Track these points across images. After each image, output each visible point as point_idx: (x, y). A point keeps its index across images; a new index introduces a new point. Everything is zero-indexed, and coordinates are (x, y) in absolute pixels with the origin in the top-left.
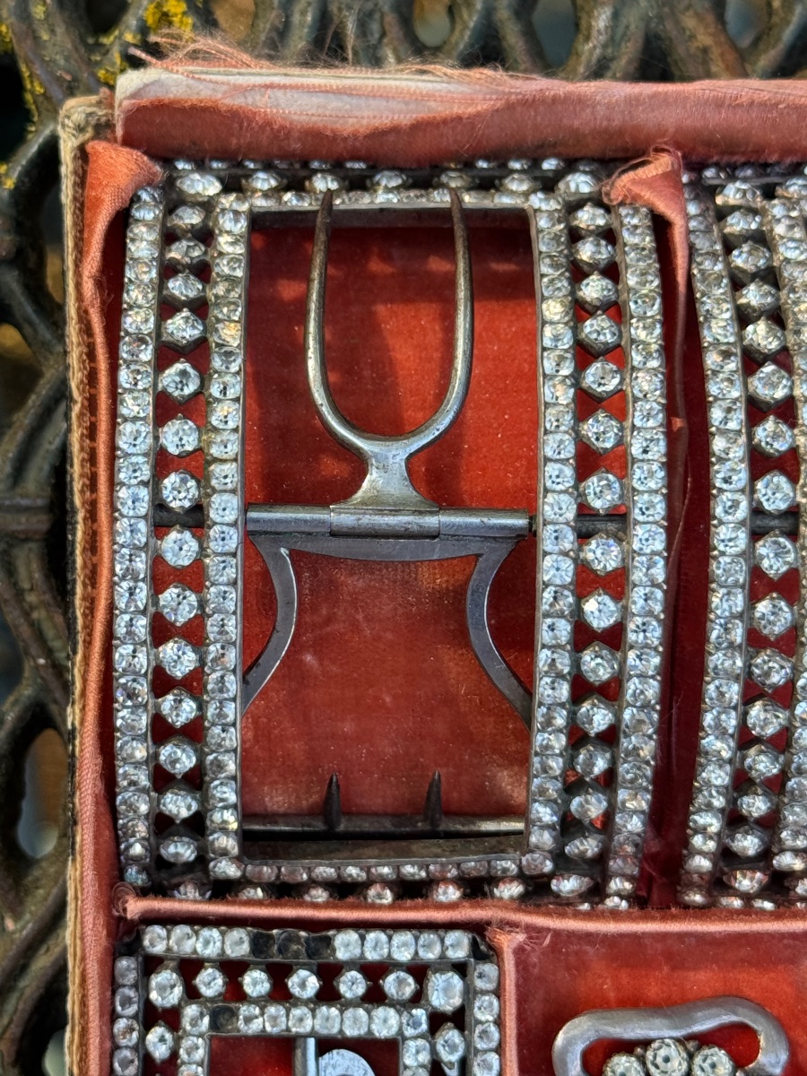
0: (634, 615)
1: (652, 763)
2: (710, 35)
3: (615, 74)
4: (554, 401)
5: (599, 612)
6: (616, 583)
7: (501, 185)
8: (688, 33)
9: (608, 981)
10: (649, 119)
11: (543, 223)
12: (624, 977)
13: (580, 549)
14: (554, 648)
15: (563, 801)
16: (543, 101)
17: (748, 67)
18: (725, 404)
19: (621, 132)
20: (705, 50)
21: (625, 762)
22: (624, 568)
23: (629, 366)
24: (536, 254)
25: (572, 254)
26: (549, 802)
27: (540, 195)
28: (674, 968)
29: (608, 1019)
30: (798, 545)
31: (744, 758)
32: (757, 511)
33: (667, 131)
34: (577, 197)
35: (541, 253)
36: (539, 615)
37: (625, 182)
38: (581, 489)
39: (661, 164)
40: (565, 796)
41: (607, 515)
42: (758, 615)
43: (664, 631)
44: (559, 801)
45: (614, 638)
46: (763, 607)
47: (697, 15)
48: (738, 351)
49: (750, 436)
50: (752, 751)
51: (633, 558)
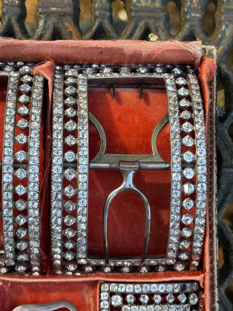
0: (30, 191)
1: (39, 233)
2: (73, 28)
3: (45, 39)
4: (9, 130)
5: (21, 190)
6: (25, 182)
7: (4, 69)
8: (66, 27)
9: (28, 296)
10: (43, 51)
11: (12, 79)
12: (33, 295)
13: (15, 172)
14: (8, 200)
15: (14, 244)
16: (13, 45)
17: (83, 37)
18: (57, 131)
19: (36, 55)
20: (71, 32)
21: (31, 233)
22: (27, 177)
23: (31, 120)
24: (8, 88)
25: (18, 89)
26: (11, 245)
27: (13, 72)
28: (47, 292)
29: (27, 307)
30: (77, 171)
31: (64, 232)
32: (65, 162)
33: (49, 54)
34: (25, 73)
35: (9, 88)
36: (3, 191)
37: (37, 68)
38: (15, 155)
39: (48, 63)
40: (15, 243)
41: (22, 163)
42: (65, 191)
43: (39, 196)
44: (13, 244)
45: (25, 197)
46: (67, 189)
47: (69, 22)
48: (62, 116)
49: (64, 140)
50: (67, 230)
51: (30, 175)
